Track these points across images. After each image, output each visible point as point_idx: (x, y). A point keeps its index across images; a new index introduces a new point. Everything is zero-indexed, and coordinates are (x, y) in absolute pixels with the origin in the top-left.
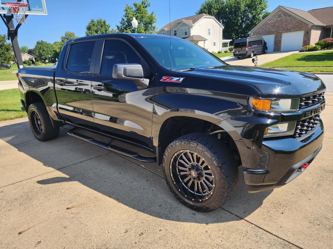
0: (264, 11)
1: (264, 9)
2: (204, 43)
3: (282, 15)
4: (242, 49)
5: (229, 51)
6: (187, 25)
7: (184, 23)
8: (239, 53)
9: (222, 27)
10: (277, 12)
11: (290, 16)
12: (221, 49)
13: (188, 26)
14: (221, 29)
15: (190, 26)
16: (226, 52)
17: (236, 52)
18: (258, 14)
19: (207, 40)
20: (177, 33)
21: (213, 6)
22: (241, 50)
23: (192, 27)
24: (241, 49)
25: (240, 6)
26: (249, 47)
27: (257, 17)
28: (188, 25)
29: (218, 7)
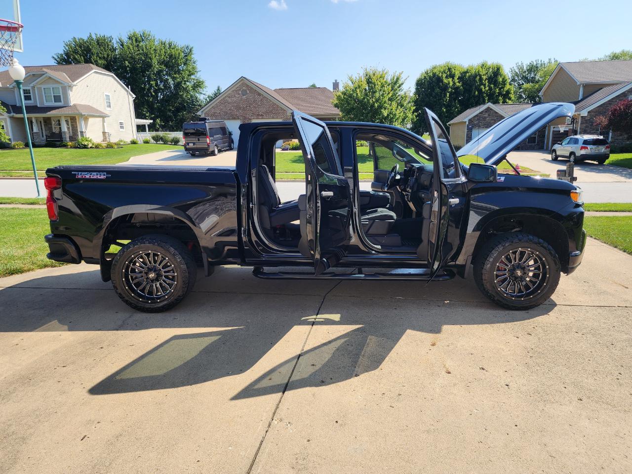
0: (192, 77)
1: (193, 74)
2: (104, 122)
3: (248, 92)
4: (199, 140)
5: (152, 141)
6: (57, 82)
7: (50, 78)
8: (195, 146)
9: (132, 96)
10: (240, 85)
11: (259, 94)
12: (135, 137)
13: (61, 85)
14: (131, 100)
15: (66, 85)
16: (146, 142)
17: (188, 144)
18: (185, 81)
19: (109, 117)
20: (31, 94)
21: (94, 51)
22: (198, 142)
23: (70, 87)
24: (197, 139)
25: (151, 61)
26: (210, 137)
27: (183, 85)
28: (63, 82)
29: (106, 56)
